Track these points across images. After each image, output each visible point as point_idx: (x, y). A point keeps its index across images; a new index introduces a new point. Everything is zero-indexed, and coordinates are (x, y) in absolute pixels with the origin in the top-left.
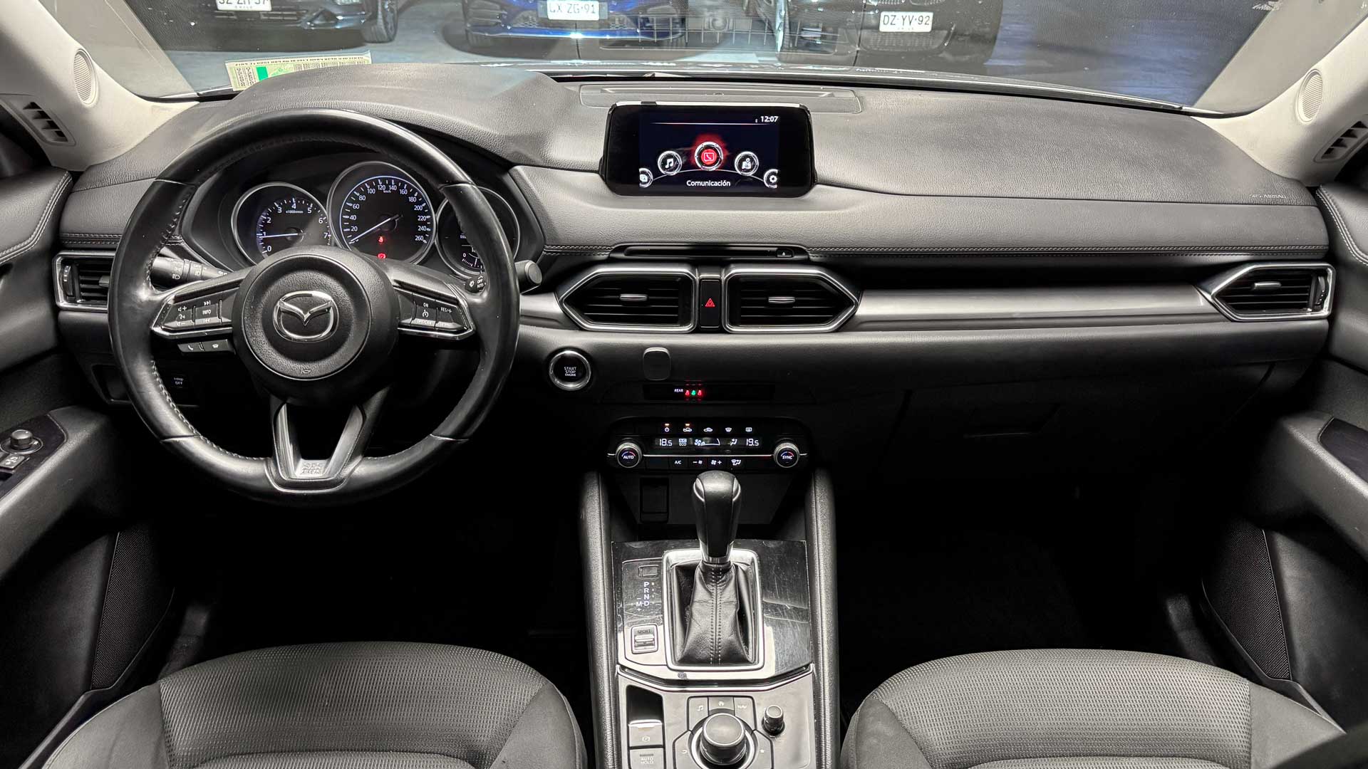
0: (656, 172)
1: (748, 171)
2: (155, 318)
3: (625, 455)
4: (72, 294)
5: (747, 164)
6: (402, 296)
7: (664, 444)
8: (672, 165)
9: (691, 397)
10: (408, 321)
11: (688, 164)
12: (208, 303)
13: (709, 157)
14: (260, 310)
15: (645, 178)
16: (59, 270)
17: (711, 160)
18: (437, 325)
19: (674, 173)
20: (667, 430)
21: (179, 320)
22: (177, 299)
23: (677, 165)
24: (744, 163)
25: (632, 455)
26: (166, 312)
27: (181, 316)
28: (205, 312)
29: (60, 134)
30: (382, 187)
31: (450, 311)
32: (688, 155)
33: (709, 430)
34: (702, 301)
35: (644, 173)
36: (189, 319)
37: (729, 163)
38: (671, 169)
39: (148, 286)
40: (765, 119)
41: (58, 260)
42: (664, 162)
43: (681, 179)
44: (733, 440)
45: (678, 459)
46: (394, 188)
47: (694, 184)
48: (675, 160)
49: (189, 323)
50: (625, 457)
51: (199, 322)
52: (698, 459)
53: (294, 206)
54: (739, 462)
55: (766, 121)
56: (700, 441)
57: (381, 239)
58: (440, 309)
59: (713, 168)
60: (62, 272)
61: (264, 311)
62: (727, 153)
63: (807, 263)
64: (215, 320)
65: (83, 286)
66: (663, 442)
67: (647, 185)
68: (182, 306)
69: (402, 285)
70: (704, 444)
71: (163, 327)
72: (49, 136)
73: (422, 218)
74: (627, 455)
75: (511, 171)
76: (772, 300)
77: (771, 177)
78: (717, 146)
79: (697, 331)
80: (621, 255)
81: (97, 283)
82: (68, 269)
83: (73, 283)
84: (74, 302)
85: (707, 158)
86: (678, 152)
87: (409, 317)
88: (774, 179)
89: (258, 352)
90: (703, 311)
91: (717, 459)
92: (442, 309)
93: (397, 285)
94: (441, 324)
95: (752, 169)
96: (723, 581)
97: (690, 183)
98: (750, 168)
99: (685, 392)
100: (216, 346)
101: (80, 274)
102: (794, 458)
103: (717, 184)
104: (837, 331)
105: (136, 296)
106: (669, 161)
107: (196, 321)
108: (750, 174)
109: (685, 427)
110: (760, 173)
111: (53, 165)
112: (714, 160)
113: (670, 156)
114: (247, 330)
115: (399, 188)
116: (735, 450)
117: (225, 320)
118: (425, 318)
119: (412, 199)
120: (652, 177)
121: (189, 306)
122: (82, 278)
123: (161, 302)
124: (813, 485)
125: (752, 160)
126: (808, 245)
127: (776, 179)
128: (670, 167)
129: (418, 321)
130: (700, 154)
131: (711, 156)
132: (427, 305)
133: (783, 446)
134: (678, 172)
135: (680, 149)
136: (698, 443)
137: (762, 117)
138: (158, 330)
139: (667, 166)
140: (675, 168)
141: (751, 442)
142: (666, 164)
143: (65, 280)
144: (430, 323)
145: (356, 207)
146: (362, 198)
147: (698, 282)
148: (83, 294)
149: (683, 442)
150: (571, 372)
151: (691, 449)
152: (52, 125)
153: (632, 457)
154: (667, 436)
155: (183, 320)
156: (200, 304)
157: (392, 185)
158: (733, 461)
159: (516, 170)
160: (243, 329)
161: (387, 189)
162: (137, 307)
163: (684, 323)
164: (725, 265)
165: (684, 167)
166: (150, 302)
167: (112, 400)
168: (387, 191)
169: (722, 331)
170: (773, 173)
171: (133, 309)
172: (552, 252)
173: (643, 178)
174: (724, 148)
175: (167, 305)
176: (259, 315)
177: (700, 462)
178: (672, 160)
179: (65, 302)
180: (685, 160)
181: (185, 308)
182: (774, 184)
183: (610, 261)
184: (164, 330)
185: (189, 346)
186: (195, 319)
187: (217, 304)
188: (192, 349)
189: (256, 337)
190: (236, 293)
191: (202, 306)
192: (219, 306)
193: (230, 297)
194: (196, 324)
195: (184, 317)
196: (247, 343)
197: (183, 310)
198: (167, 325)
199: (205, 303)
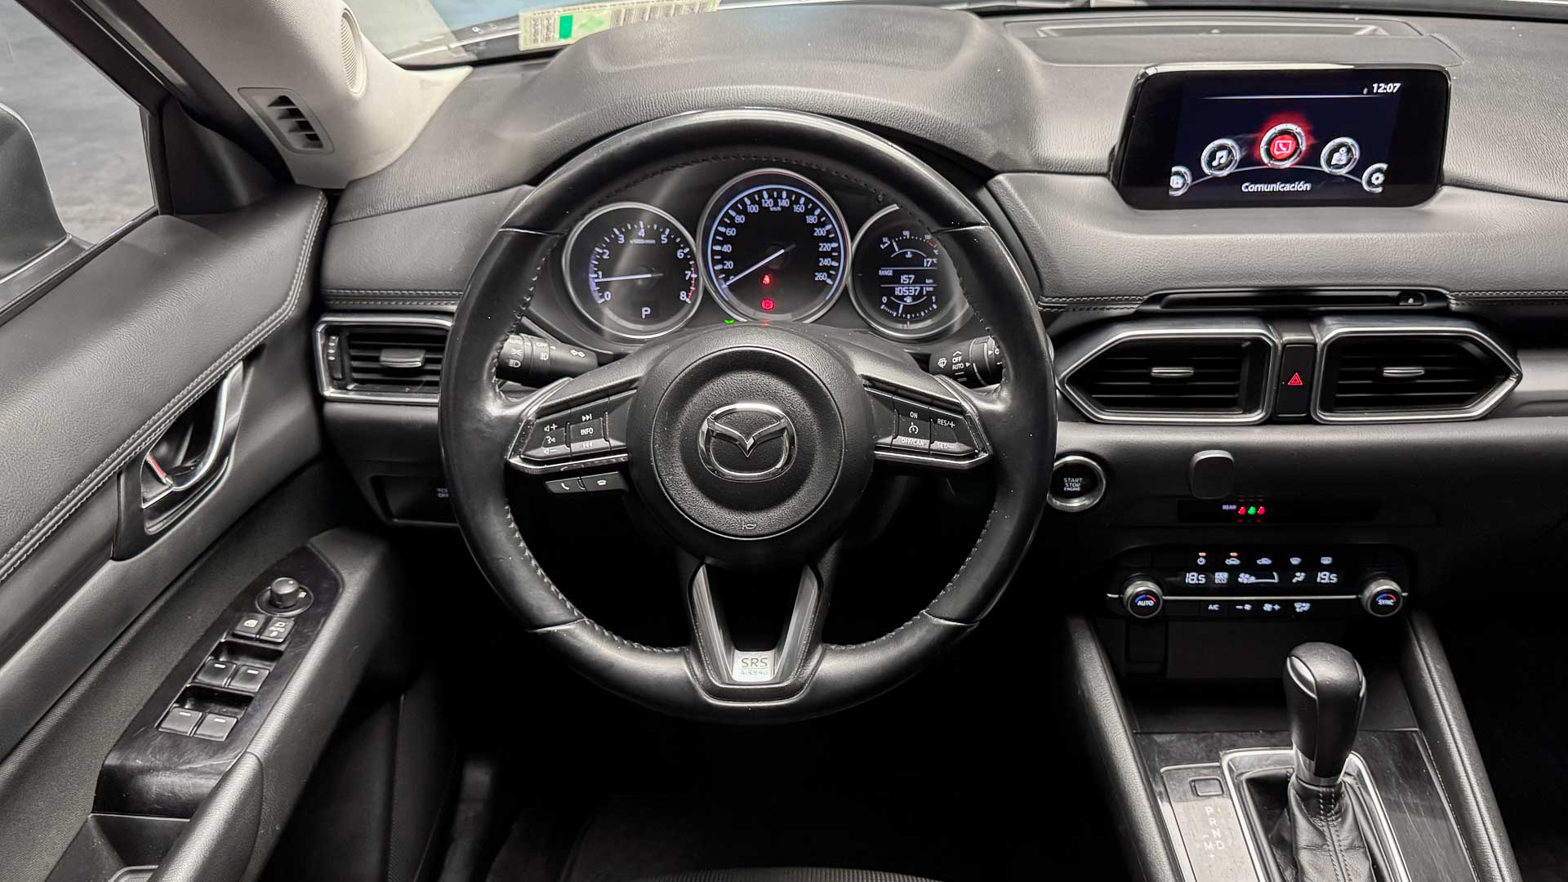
0: (1197, 172)
1: (1341, 167)
2: (511, 442)
3: (1141, 600)
4: (340, 376)
5: (1340, 157)
6: (878, 402)
7: (1193, 580)
8: (1222, 161)
9: (1247, 515)
10: (888, 440)
11: (1250, 159)
12: (588, 417)
13: (1283, 148)
14: (677, 434)
15: (1179, 181)
16: (322, 342)
17: (1286, 152)
18: (933, 446)
19: (1225, 173)
20: (1201, 561)
21: (547, 445)
22: (542, 413)
23: (1231, 161)
24: (1336, 156)
25: (1149, 599)
26: (527, 433)
27: (550, 440)
28: (584, 432)
29: (314, 138)
30: (768, 203)
31: (952, 425)
32: (1250, 146)
33: (1265, 561)
34: (1284, 376)
35: (1178, 173)
36: (562, 444)
37: (1313, 155)
38: (1220, 167)
39: (497, 391)
40: (1379, 87)
41: (320, 328)
42: (1212, 156)
43: (1236, 179)
44: (1298, 574)
45: (1213, 602)
46: (785, 203)
47: (1254, 188)
48: (1230, 152)
49: (562, 449)
50: (1140, 603)
51: (577, 447)
52: (1243, 603)
54: (1306, 607)
55: (1380, 91)
56: (1247, 576)
57: (767, 280)
58: (936, 422)
59: (1287, 164)
60: (326, 346)
61: (684, 433)
62: (1312, 141)
63: (1445, 313)
64: (600, 444)
65: (355, 364)
66: (1192, 578)
67: (1180, 193)
68: (550, 423)
69: (873, 382)
70: (1253, 580)
71: (522, 456)
72: (296, 141)
73: (825, 247)
74: (1143, 600)
75: (991, 183)
76: (1390, 372)
77: (1374, 177)
78: (1299, 130)
79: (1269, 421)
80: (1157, 308)
81: (377, 359)
82: (334, 341)
83: (342, 361)
84: (342, 387)
85: (1279, 149)
86: (1236, 141)
87: (887, 435)
88: (1379, 179)
89: (677, 498)
90: (1283, 390)
91: (1273, 602)
92: (940, 421)
93: (868, 383)
94: (938, 445)
95: (1346, 165)
96: (1336, 813)
97: (1247, 187)
98: (1344, 162)
99: (1238, 509)
100: (602, 483)
101: (352, 347)
102: (1396, 604)
103: (1288, 187)
104: (1485, 417)
105: (481, 414)
106: (1219, 154)
107: (572, 445)
108: (1343, 172)
109: (1230, 557)
110: (1358, 170)
111: (297, 181)
112: (1289, 151)
113: (1222, 148)
114: (660, 464)
115: (792, 203)
116: (1300, 589)
117: (614, 443)
118: (913, 435)
119: (811, 219)
120: (1189, 179)
121: (561, 423)
122: (354, 353)
123: (519, 419)
124: (1414, 638)
125: (1349, 150)
126: (1451, 287)
127: (1381, 178)
128: (1220, 164)
129: (902, 440)
130: (1270, 143)
131: (1285, 145)
132: (916, 416)
133: (1377, 587)
134: (1232, 171)
135: (1240, 136)
136: (1245, 578)
137: (1375, 86)
138: (516, 461)
139: (1215, 163)
140: (1227, 166)
141: (1324, 577)
142: (1215, 159)
143: (332, 358)
144: (922, 443)
145: (731, 232)
146: (740, 219)
147: (1280, 348)
148: (355, 375)
149: (1221, 577)
150: (1074, 485)
151: (1233, 587)
152: (305, 126)
153: (1150, 603)
154: (1200, 570)
155: (553, 444)
156: (576, 419)
157: (782, 198)
158: (1297, 605)
159: (999, 182)
160: (653, 464)
161: (776, 204)
162: (483, 427)
163: (1248, 410)
164: (1317, 318)
165: (1242, 163)
166: (503, 420)
167: (396, 520)
168: (775, 209)
169: (1309, 421)
170: (1379, 170)
171: (478, 431)
172: (1052, 307)
173: (1176, 182)
174: (1309, 133)
175: (528, 422)
176: (676, 441)
177: (1248, 607)
178: (1224, 153)
179: (332, 390)
180: (1244, 154)
181: (554, 427)
182: (1377, 186)
183: (1138, 317)
184: (524, 460)
185: (563, 485)
186: (570, 443)
187: (601, 419)
188: (568, 489)
189: (673, 475)
190: (631, 400)
191: (579, 423)
192: (604, 422)
193: (622, 407)
194: (573, 451)
195: (554, 440)
196: (661, 484)
197: (551, 429)
198: (529, 453)
199: (584, 418)
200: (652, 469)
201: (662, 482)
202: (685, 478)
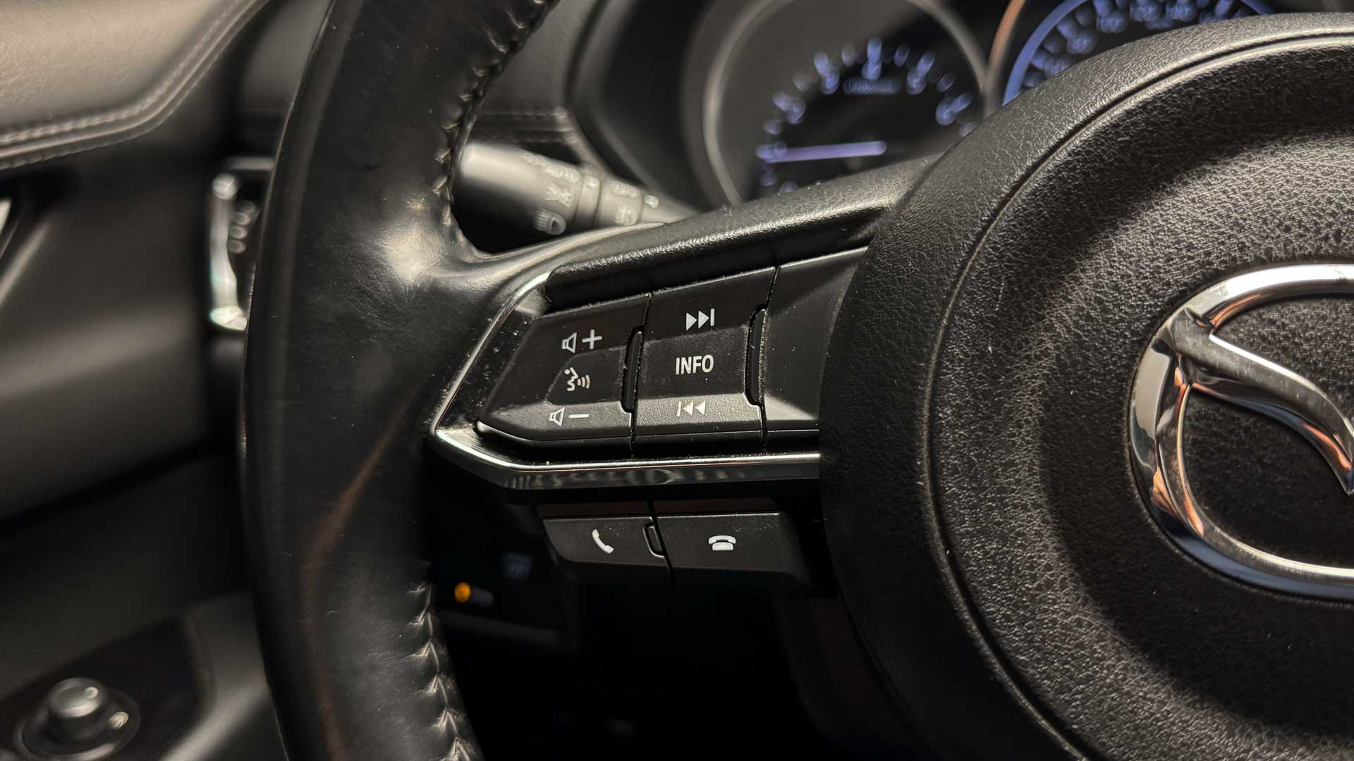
12: (703, 318)
14: (1036, 373)
21: (562, 398)
26: (506, 354)
27: (575, 380)
28: (685, 365)
36: (609, 397)
39: (437, 217)
49: (609, 414)
51: (658, 412)
53: (872, 70)
64: (731, 409)
68: (581, 326)
89: (1013, 637)
100: (723, 544)
105: (370, 265)
107: (644, 405)
114: (951, 487)
117: (779, 411)
123: (489, 301)
138: (460, 438)
155: (581, 396)
160: (924, 482)
175: (515, 319)
176: (1029, 403)
181: (592, 339)
184: (487, 441)
185: (596, 535)
186: (637, 397)
187: (746, 328)
188: (608, 549)
189: (1003, 539)
190: (849, 274)
191: (677, 334)
192: (754, 338)
193: (818, 294)
194: (641, 421)
195: (585, 382)
196: (947, 570)
197: (582, 347)
198: (503, 415)
199: (690, 321)
200: (917, 504)
201: (953, 560)
202: (1050, 556)
